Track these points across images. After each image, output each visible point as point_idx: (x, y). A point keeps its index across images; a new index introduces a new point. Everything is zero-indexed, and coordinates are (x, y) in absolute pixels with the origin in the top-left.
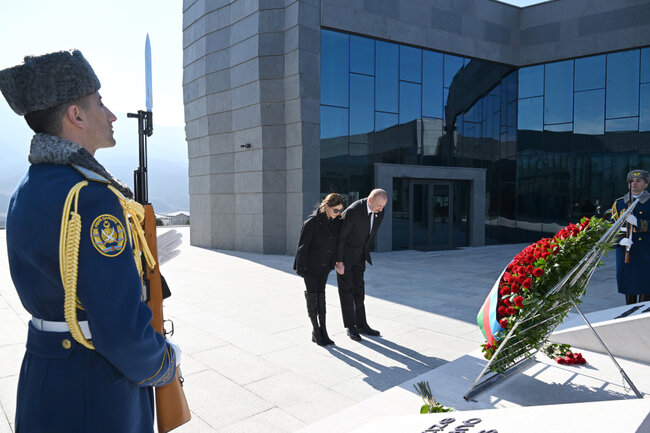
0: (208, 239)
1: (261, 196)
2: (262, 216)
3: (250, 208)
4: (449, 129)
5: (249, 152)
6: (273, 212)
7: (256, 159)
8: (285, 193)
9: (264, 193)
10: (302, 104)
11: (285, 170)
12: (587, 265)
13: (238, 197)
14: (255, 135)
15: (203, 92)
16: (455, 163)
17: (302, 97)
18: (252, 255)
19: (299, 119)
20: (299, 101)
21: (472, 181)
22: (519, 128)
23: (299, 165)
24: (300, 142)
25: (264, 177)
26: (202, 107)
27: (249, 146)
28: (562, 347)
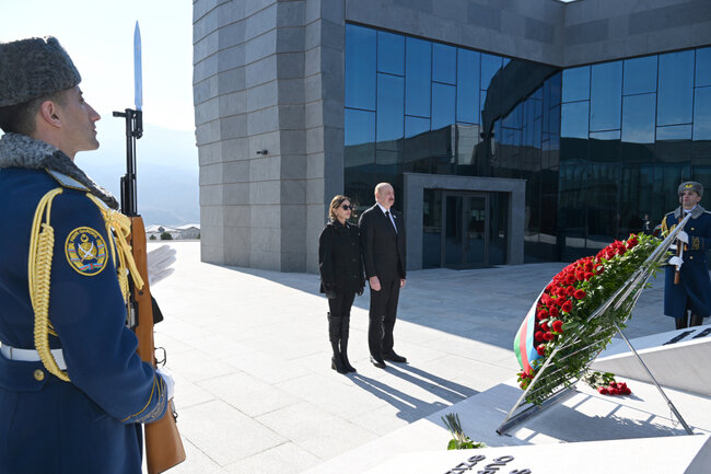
0: (220, 255)
1: (278, 208)
2: (280, 230)
3: (266, 222)
4: (487, 135)
5: (266, 159)
6: (292, 226)
7: (274, 166)
8: (305, 205)
9: (282, 204)
10: (324, 106)
11: (306, 180)
12: (633, 286)
13: (253, 209)
14: (273, 141)
15: (215, 92)
16: (493, 173)
17: (325, 99)
18: (268, 273)
19: (321, 123)
20: (321, 103)
21: (511, 193)
22: (563, 135)
23: (321, 174)
24: (322, 148)
25: (282, 187)
26: (214, 109)
27: (266, 152)
28: (605, 376)
